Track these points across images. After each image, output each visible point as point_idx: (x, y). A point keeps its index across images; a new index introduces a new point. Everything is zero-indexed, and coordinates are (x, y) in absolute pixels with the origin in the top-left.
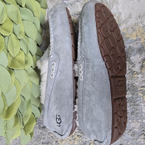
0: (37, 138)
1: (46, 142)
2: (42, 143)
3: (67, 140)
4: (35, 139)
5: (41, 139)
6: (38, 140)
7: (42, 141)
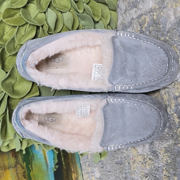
0: (111, 157)
1: (119, 162)
2: (115, 163)
3: (139, 162)
4: (109, 158)
5: (114, 159)
6: (112, 159)
7: (115, 160)
